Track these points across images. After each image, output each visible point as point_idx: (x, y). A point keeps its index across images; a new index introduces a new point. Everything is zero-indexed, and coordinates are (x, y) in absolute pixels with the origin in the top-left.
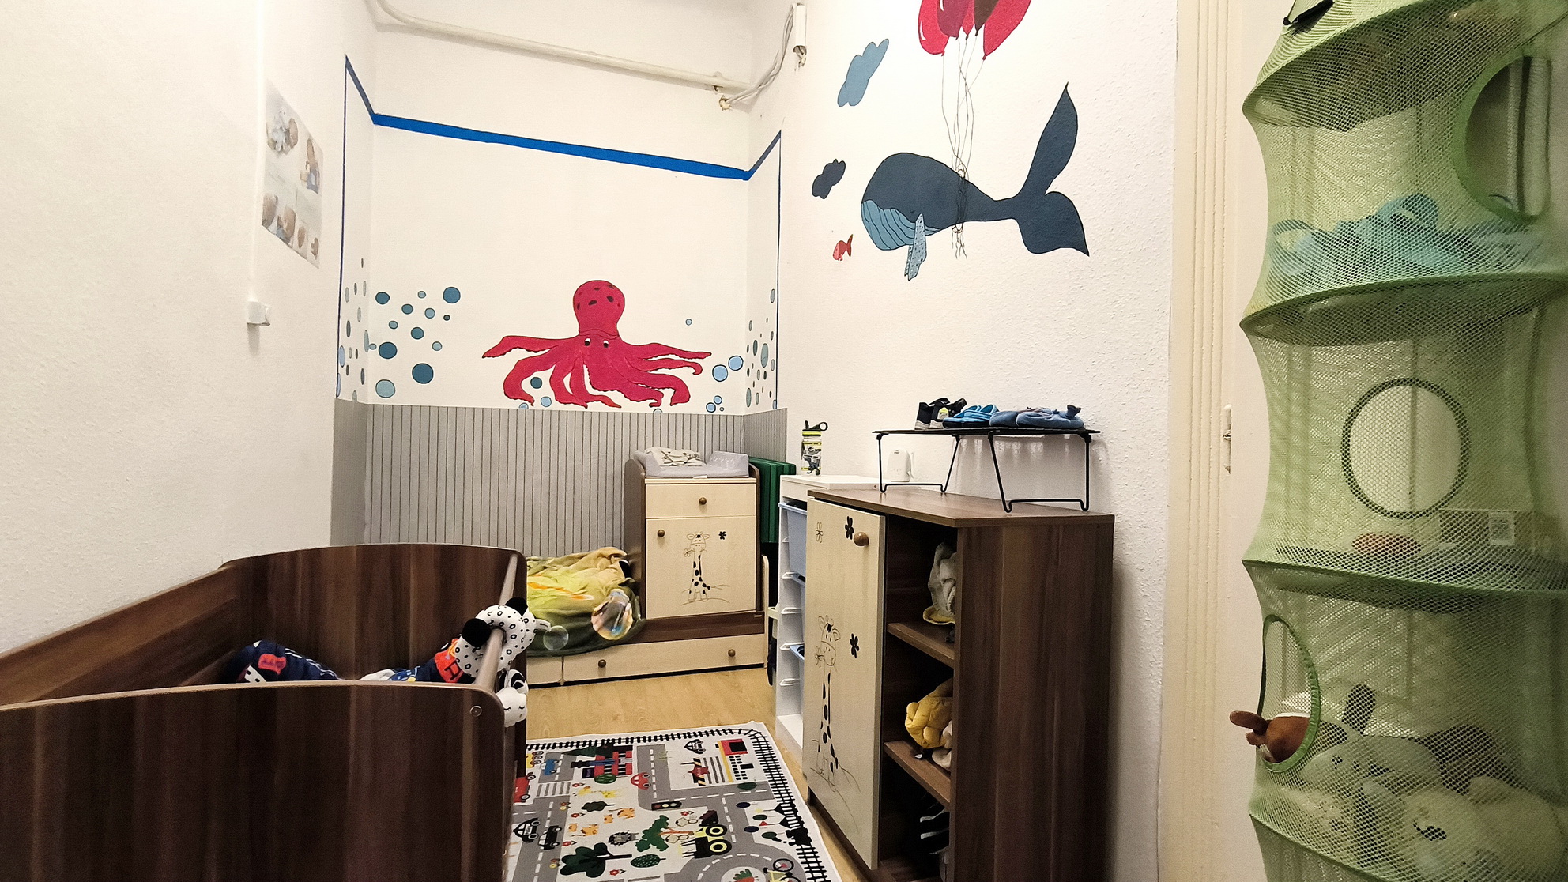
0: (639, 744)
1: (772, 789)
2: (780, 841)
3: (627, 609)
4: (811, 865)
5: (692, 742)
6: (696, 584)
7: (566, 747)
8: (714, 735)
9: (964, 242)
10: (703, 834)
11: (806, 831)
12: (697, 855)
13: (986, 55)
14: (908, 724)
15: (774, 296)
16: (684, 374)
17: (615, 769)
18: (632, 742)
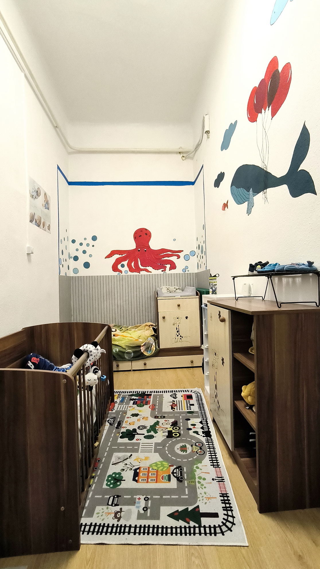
0: (154, 394)
1: (200, 414)
2: (199, 435)
3: (153, 344)
4: (210, 446)
5: (173, 394)
6: (178, 336)
7: (129, 393)
8: (181, 392)
9: (268, 197)
10: (171, 429)
11: (210, 432)
12: (168, 437)
13: (272, 118)
14: (243, 394)
15: (204, 227)
16: (174, 259)
17: (144, 402)
18: (152, 393)
